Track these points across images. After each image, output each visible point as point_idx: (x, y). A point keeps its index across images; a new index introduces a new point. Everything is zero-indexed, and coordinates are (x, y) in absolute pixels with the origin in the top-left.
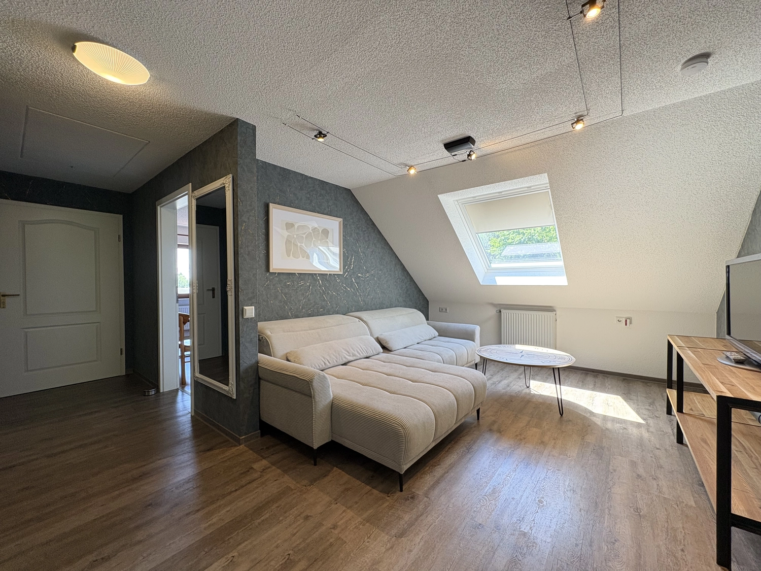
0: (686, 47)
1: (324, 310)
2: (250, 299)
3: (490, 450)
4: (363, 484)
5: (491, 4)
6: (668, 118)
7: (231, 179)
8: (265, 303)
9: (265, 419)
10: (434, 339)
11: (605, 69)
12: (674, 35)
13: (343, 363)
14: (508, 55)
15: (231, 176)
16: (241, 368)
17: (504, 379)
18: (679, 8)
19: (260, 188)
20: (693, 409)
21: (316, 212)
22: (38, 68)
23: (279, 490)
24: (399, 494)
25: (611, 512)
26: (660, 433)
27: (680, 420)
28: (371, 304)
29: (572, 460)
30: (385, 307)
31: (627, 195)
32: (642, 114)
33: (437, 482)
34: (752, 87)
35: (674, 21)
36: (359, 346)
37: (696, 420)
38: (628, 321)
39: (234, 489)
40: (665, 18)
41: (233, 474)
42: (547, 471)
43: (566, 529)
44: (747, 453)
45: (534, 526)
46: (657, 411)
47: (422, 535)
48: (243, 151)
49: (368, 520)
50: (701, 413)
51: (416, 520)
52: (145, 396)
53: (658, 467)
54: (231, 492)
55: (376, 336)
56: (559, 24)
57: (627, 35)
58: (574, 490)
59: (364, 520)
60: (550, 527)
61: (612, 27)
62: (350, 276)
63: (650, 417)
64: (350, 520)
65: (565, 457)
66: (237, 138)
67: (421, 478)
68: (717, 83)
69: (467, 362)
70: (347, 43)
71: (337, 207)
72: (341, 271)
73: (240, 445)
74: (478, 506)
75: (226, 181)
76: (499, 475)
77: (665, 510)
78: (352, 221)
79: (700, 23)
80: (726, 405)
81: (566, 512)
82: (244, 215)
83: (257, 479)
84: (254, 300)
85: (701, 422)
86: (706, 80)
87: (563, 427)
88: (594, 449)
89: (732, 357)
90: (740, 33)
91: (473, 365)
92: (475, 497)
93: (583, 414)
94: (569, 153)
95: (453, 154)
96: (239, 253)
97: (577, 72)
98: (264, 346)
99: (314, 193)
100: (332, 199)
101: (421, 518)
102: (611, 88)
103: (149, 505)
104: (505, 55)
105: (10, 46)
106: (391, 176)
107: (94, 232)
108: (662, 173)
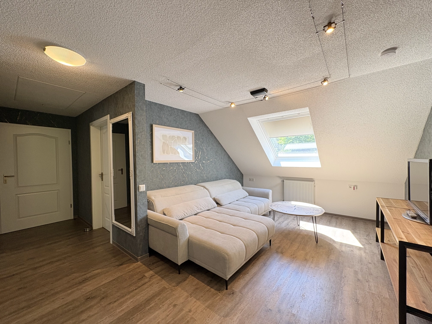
0: (383, 45)
1: (184, 183)
2: (143, 181)
3: (277, 264)
4: (206, 285)
5: (273, 26)
6: (375, 79)
7: (131, 114)
8: (151, 180)
9: (151, 247)
10: (246, 197)
11: (338, 55)
12: (376, 39)
13: (195, 214)
14: (284, 49)
15: (131, 112)
16: (138, 220)
17: (286, 220)
18: (378, 26)
19: (148, 116)
20: (390, 240)
21: (179, 128)
22: (24, 58)
23: (159, 289)
24: (225, 291)
25: (342, 302)
26: (371, 253)
27: (382, 247)
28: (210, 178)
29: (321, 270)
30: (218, 179)
31: (353, 120)
32: (360, 77)
33: (247, 284)
34: (422, 63)
35: (375, 33)
36: (204, 204)
37: (391, 247)
38: (355, 187)
39: (134, 289)
40: (370, 31)
41: (134, 279)
42: (308, 277)
43: (317, 312)
44: (418, 268)
45: (299, 310)
46: (371, 240)
47: (238, 316)
48: (138, 99)
49: (208, 307)
50: (394, 243)
51: (235, 307)
52: (85, 232)
53: (370, 274)
54: (133, 290)
55: (213, 197)
56: (312, 35)
57: (350, 39)
58: (322, 289)
59: (206, 307)
60: (308, 311)
61: (341, 36)
62: (199, 163)
63: (367, 244)
64: (198, 306)
65: (318, 268)
66: (134, 92)
67: (238, 281)
68: (401, 61)
69: (265, 211)
70: (195, 45)
71: (191, 124)
72: (193, 160)
73: (138, 262)
74: (269, 298)
75: (128, 116)
76: (281, 279)
77: (372, 301)
78: (199, 132)
79: (390, 34)
80: (403, 246)
81: (317, 302)
82: (139, 134)
83: (147, 282)
84: (145, 181)
85: (394, 248)
86: (395, 60)
87: (318, 250)
88: (334, 264)
89: (410, 215)
90: (413, 38)
91: (268, 212)
92: (267, 293)
93: (329, 242)
94: (321, 96)
95: (255, 97)
96: (136, 155)
97: (323, 57)
98: (150, 206)
99: (178, 117)
100: (188, 120)
101: (237, 306)
102: (342, 65)
103: (88, 299)
104: (283, 50)
105: (9, 48)
106: (221, 108)
107: (55, 139)
108: (373, 108)
